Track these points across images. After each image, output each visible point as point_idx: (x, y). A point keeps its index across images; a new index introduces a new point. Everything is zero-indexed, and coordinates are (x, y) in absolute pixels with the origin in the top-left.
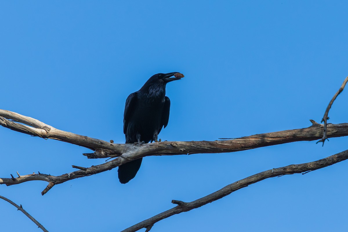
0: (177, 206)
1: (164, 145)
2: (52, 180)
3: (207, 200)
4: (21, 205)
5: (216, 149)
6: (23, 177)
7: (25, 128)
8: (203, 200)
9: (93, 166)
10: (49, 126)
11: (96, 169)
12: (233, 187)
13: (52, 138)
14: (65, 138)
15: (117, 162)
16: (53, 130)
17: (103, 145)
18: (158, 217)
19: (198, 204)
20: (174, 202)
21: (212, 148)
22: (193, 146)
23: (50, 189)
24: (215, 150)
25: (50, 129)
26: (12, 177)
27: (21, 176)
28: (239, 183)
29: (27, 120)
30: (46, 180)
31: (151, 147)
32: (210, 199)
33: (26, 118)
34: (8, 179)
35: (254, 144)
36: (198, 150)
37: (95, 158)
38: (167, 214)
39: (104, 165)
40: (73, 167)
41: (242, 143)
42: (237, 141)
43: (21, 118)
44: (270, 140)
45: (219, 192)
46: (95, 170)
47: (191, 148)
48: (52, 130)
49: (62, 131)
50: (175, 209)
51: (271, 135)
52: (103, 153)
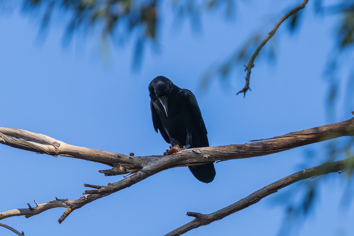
0: (195, 220)
1: (187, 153)
2: (69, 204)
3: (229, 210)
4: (23, 232)
5: (245, 152)
6: (41, 205)
7: (28, 145)
8: (224, 210)
9: (109, 184)
10: (59, 142)
11: (112, 186)
12: (259, 193)
13: (63, 155)
14: (78, 153)
15: (136, 177)
16: (64, 146)
17: (121, 159)
18: (173, 233)
19: (220, 216)
20: (190, 214)
21: (240, 152)
22: (219, 152)
23: (67, 216)
24: (244, 154)
25: (60, 145)
26: (30, 206)
27: (39, 205)
28: (266, 188)
29: (36, 137)
30: (63, 206)
31: (173, 157)
32: (232, 208)
33: (36, 135)
34: (25, 209)
35: (287, 144)
36: (224, 155)
37: (113, 175)
38: (183, 229)
39: (122, 182)
40: (85, 186)
41: (273, 144)
42: (268, 141)
43: (30, 136)
44: (305, 137)
45: (243, 201)
46: (111, 188)
47: (216, 154)
48: (62, 145)
49: (74, 146)
50: (192, 222)
51: (305, 132)
52: (121, 168)
